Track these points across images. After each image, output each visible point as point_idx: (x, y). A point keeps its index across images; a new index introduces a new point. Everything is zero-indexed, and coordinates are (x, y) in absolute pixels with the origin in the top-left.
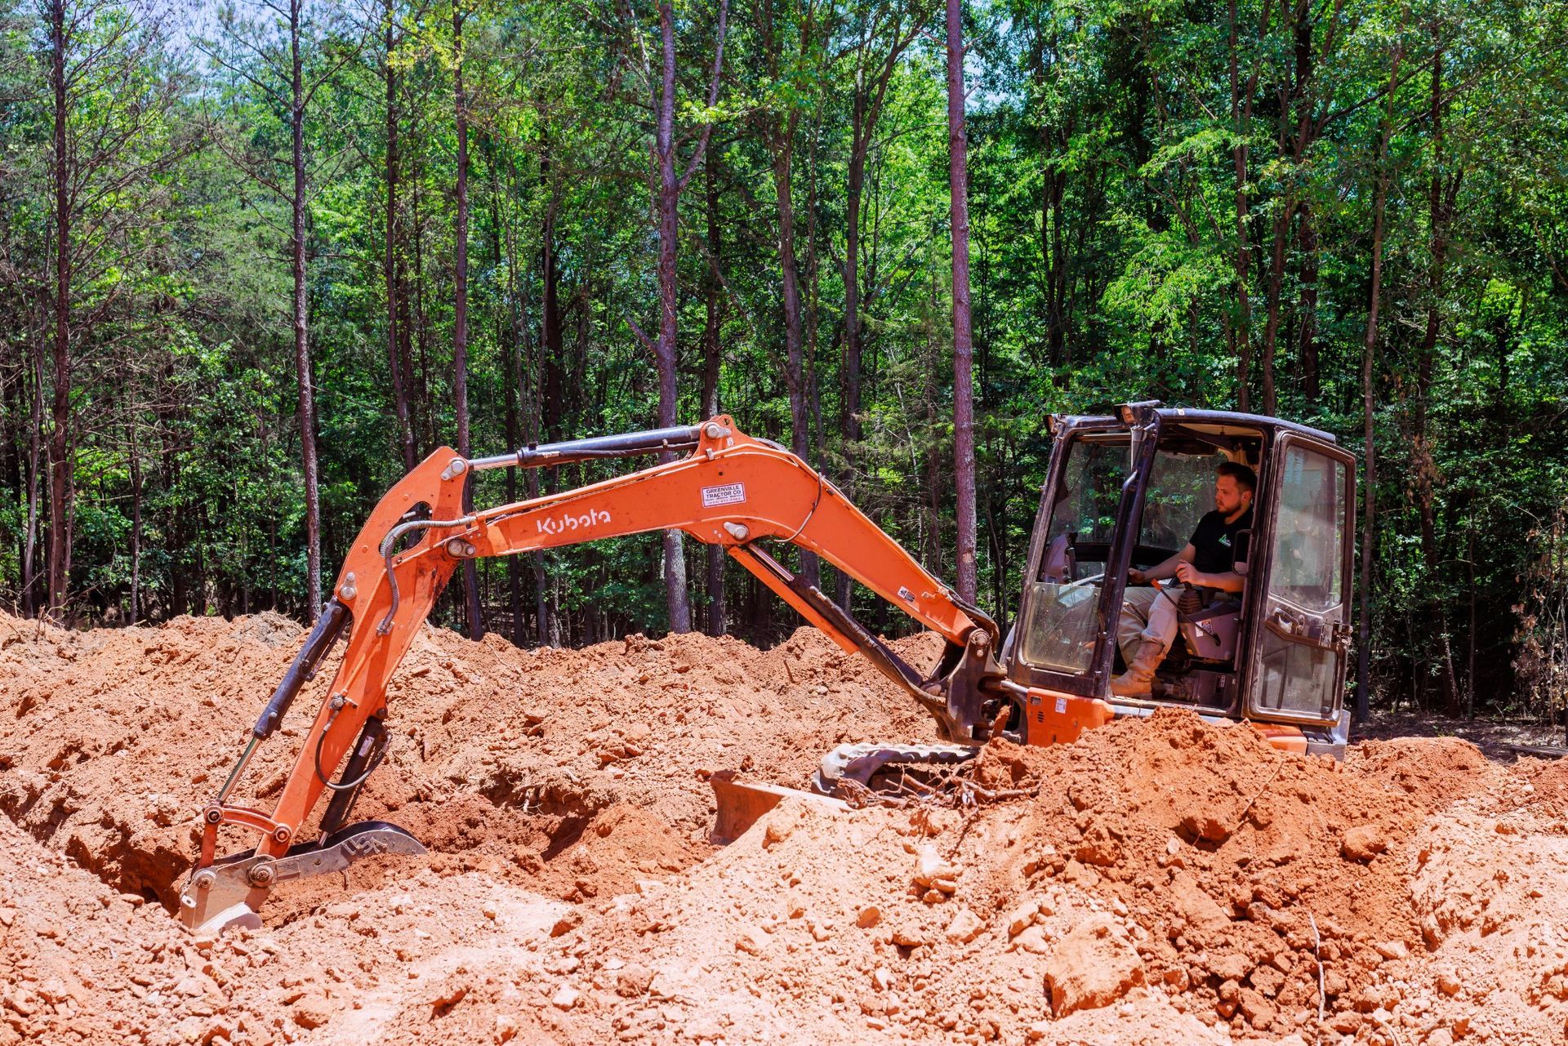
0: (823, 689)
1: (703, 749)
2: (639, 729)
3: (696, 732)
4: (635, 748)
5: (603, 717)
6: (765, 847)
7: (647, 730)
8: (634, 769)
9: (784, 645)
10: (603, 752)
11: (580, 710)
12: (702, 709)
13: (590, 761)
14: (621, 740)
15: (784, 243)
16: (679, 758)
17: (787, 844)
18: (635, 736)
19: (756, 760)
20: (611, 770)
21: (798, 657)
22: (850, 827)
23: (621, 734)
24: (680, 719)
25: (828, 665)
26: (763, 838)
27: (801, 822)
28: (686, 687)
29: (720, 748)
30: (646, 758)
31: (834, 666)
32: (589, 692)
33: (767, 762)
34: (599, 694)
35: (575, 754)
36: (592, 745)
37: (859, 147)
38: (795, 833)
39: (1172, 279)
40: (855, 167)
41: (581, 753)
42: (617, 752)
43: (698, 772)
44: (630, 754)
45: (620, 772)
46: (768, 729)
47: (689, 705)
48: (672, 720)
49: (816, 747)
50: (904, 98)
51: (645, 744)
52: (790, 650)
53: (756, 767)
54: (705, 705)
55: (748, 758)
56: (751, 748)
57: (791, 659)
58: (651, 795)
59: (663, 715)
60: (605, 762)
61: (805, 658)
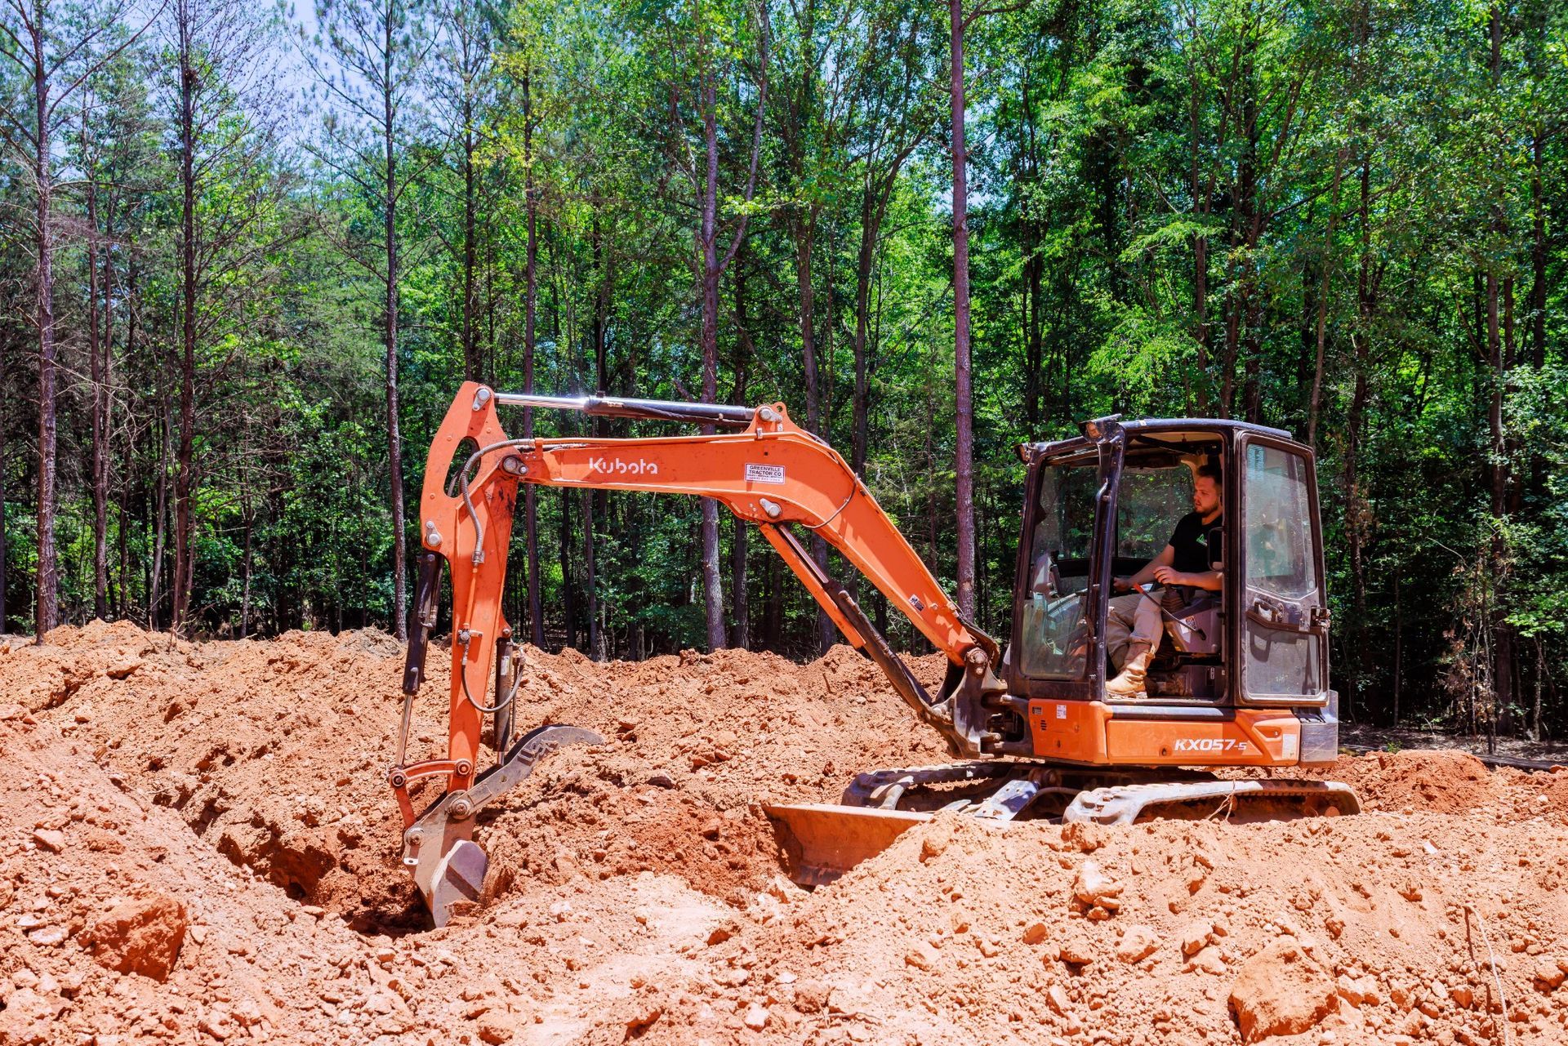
0: (862, 699)
1: (787, 755)
2: (726, 736)
3: (780, 739)
4: (723, 753)
5: (687, 725)
6: (922, 861)
7: (734, 737)
8: (724, 773)
9: (821, 660)
10: (695, 757)
11: (668, 718)
12: (784, 719)
13: (682, 763)
14: (710, 746)
15: (805, 318)
16: (766, 763)
17: (943, 858)
18: (723, 743)
19: (836, 765)
20: (703, 773)
21: (834, 671)
22: (1004, 842)
23: (710, 741)
24: (763, 727)
25: (861, 678)
26: (919, 852)
27: (954, 836)
28: (766, 698)
29: (803, 754)
30: (734, 763)
31: (866, 679)
32: (675, 702)
33: (847, 768)
34: (686, 704)
35: (668, 758)
36: (683, 750)
37: (869, 241)
38: (950, 847)
39: (1148, 348)
40: (865, 255)
41: (674, 757)
42: (708, 757)
43: (785, 776)
44: (720, 759)
45: (712, 775)
46: (846, 738)
47: (770, 714)
48: (756, 728)
49: (893, 754)
50: (902, 199)
51: (732, 749)
52: (827, 664)
53: (837, 772)
54: (786, 715)
55: (830, 764)
56: (831, 755)
57: (828, 672)
58: (743, 796)
59: (747, 723)
60: (696, 766)
61: (840, 671)
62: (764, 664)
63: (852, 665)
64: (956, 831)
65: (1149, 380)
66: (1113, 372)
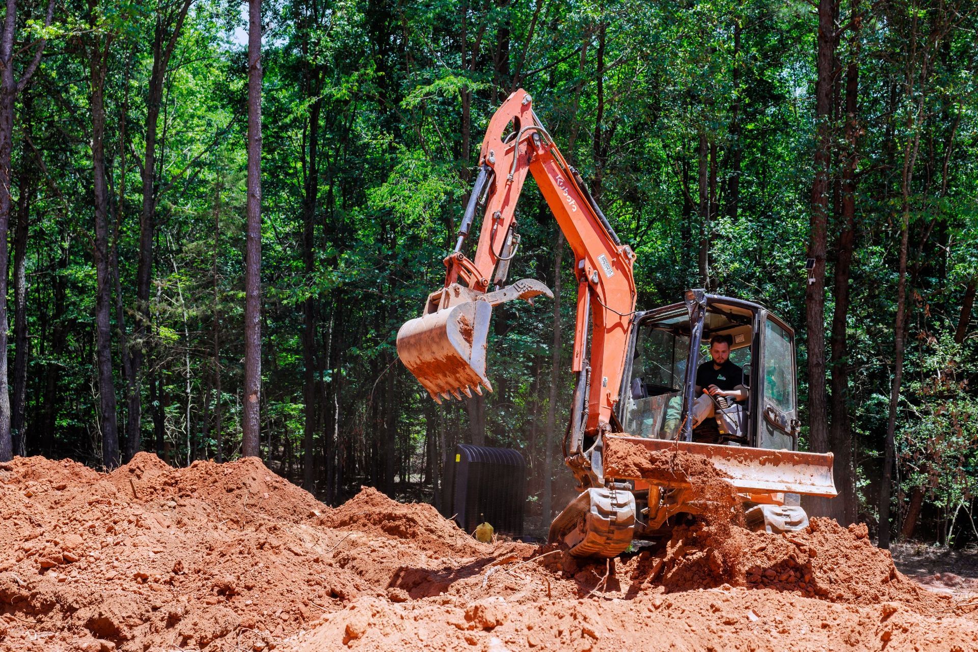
0: (173, 504)
1: (137, 555)
2: (72, 539)
3: (128, 541)
4: (70, 555)
5: (27, 530)
6: (345, 643)
7: (80, 540)
8: (74, 573)
9: (125, 468)
10: (41, 559)
11: (8, 522)
12: (130, 522)
13: (29, 567)
14: (57, 549)
15: (96, 141)
16: (116, 563)
17: (363, 640)
18: (70, 545)
19: (185, 565)
20: (51, 575)
21: (139, 477)
22: (416, 624)
23: (56, 544)
24: (110, 530)
25: (166, 483)
26: (342, 635)
27: (372, 620)
28: (109, 503)
29: (152, 555)
30: (83, 563)
31: (171, 485)
32: (13, 508)
33: (196, 566)
34: (23, 509)
35: (13, 561)
36: (28, 553)
37: (157, 72)
38: (369, 630)
39: (425, 186)
40: (155, 84)
41: (19, 560)
42: (56, 559)
43: (137, 576)
44: (68, 561)
45: (62, 576)
46: (191, 539)
47: (116, 518)
48: (103, 531)
49: (241, 553)
50: (190, 34)
51: (79, 551)
52: (132, 471)
53: (186, 571)
54: (132, 518)
55: (179, 563)
56: (179, 555)
57: (134, 479)
58: (96, 596)
59: (92, 527)
60: (44, 569)
61: (145, 478)
62: (66, 471)
63: (156, 472)
64: (374, 615)
65: (427, 216)
66: (394, 207)
